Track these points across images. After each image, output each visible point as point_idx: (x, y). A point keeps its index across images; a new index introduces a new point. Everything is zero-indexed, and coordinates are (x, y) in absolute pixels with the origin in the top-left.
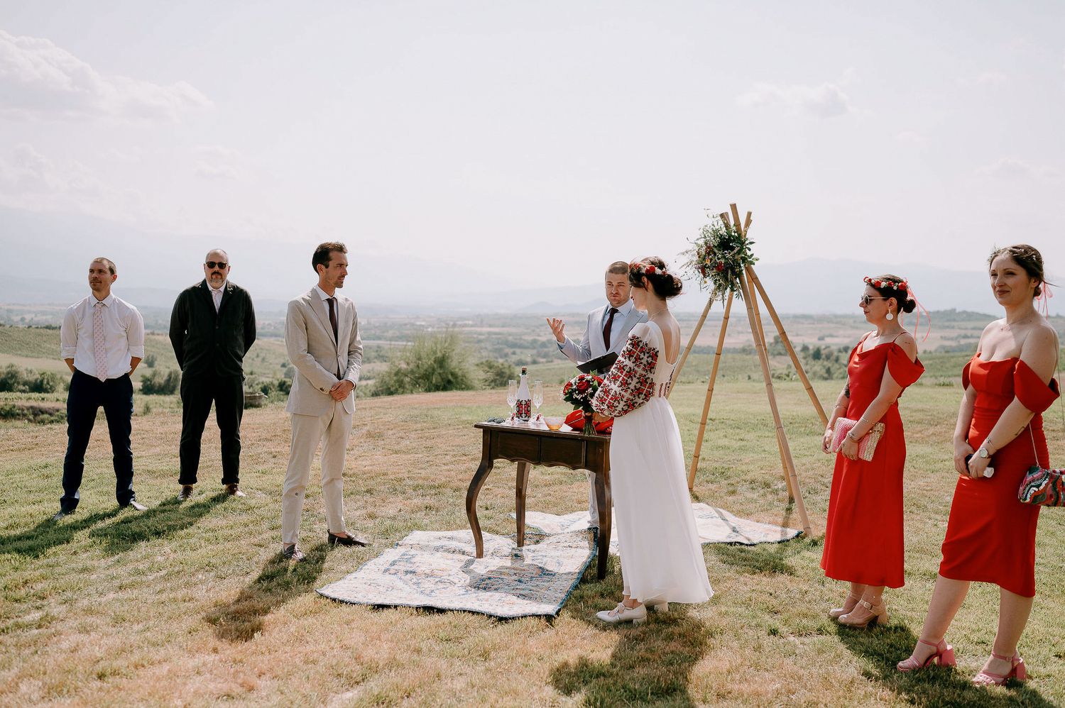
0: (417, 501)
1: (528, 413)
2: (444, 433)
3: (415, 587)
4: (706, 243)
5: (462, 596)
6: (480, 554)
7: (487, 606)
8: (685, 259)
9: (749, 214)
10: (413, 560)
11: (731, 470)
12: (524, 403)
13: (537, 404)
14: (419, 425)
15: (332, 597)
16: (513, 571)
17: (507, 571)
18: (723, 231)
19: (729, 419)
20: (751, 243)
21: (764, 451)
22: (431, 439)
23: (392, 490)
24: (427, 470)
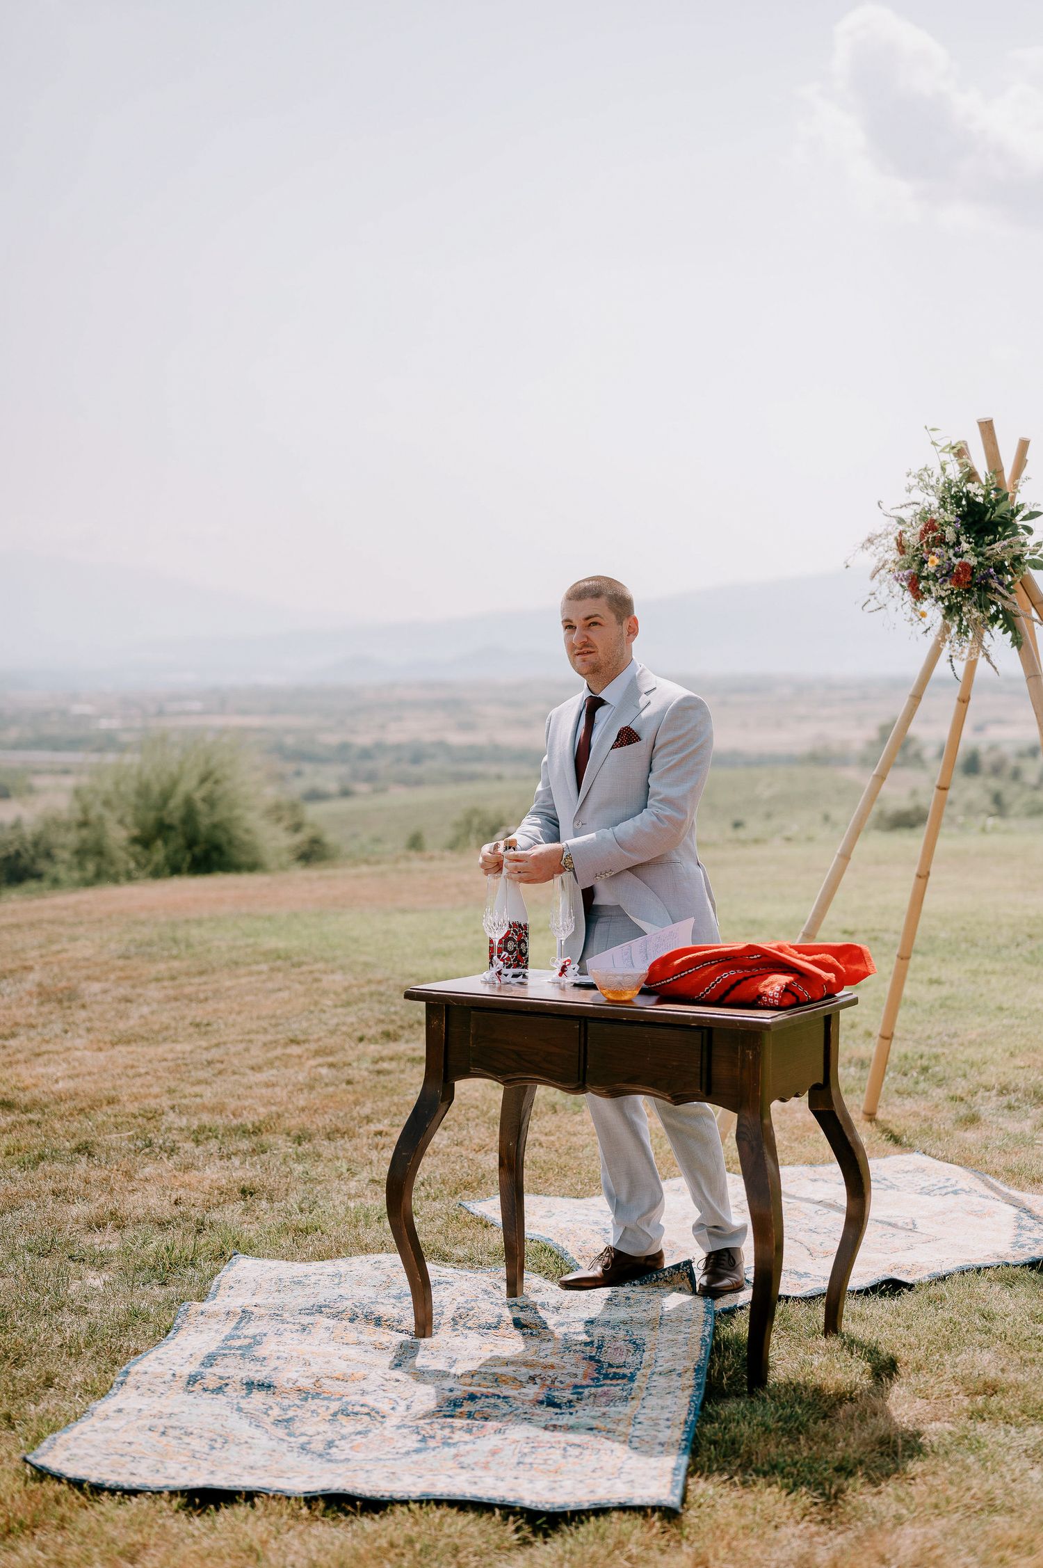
0: (215, 1174)
3: (280, 1432)
4: (923, 519)
5: (415, 1457)
6: (424, 1326)
7: (490, 1481)
8: (868, 560)
9: (1024, 445)
10: (260, 1351)
11: (943, 1061)
15: (70, 1475)
16: (524, 1370)
17: (509, 1370)
19: (886, 931)
20: (1033, 515)
21: (1001, 1009)
22: (201, 1002)
23: (140, 1144)
24: (214, 1086)
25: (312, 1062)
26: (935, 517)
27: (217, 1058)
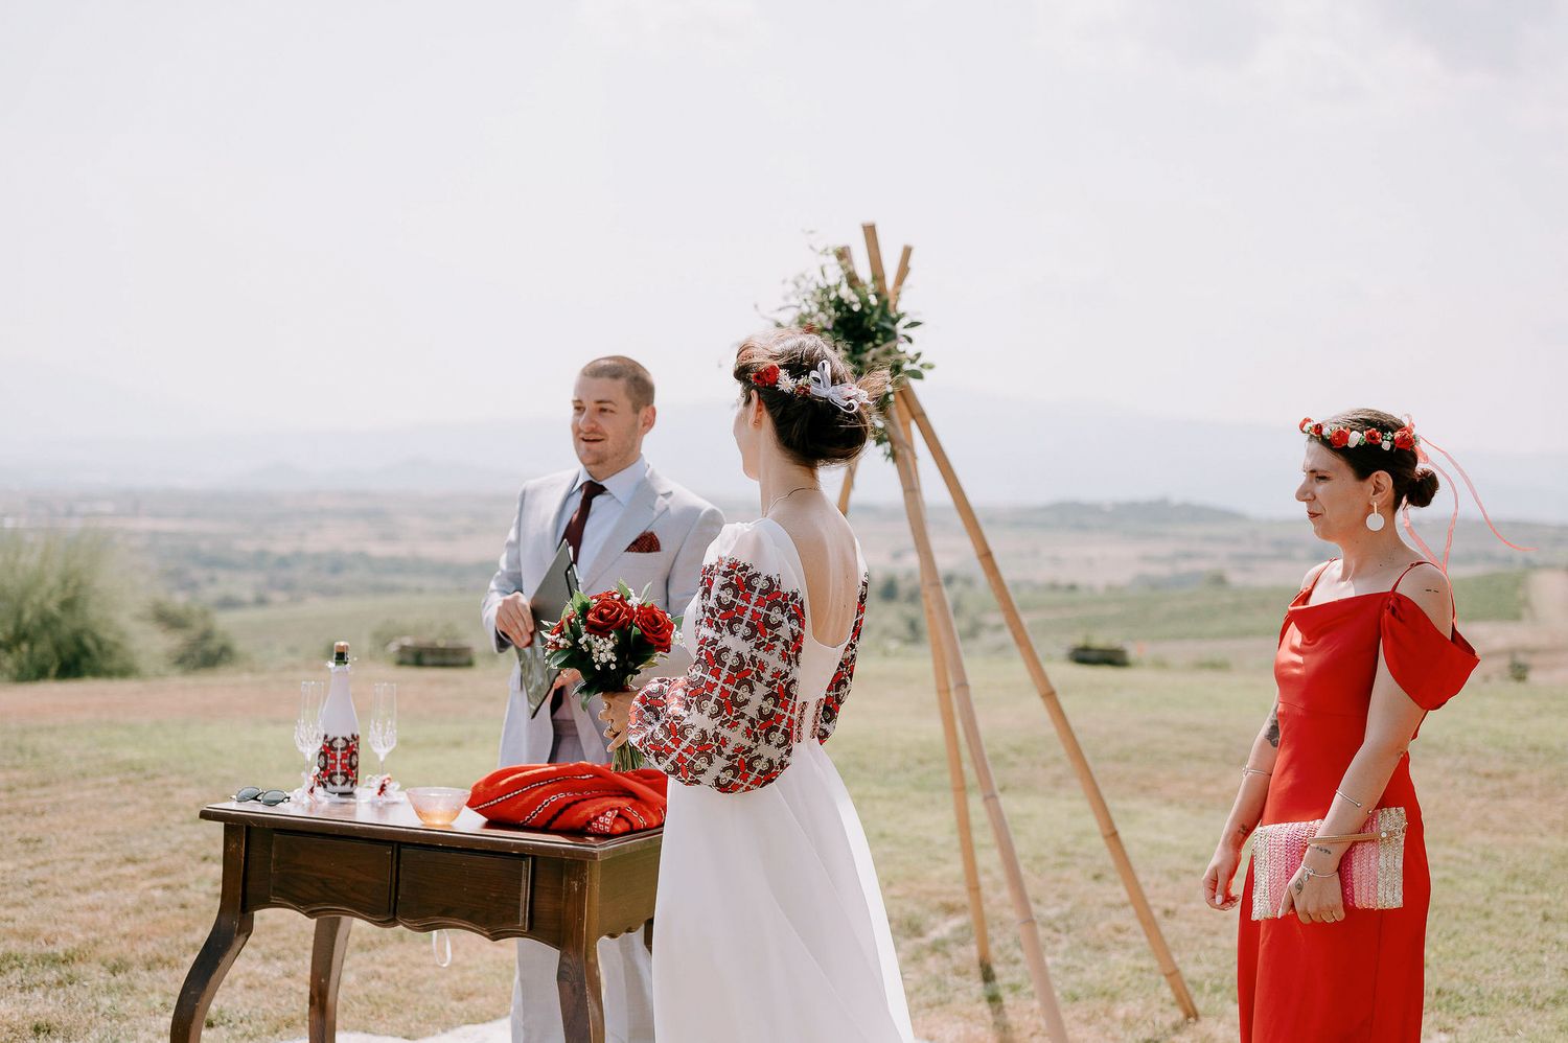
1: (351, 773)
2: (71, 796)
4: (803, 321)
9: (907, 251)
12: (340, 744)
13: (377, 747)
18: (846, 293)
20: (914, 324)
22: (35, 815)
24: (31, 908)
25: (146, 884)
26: (815, 320)
27: (41, 877)
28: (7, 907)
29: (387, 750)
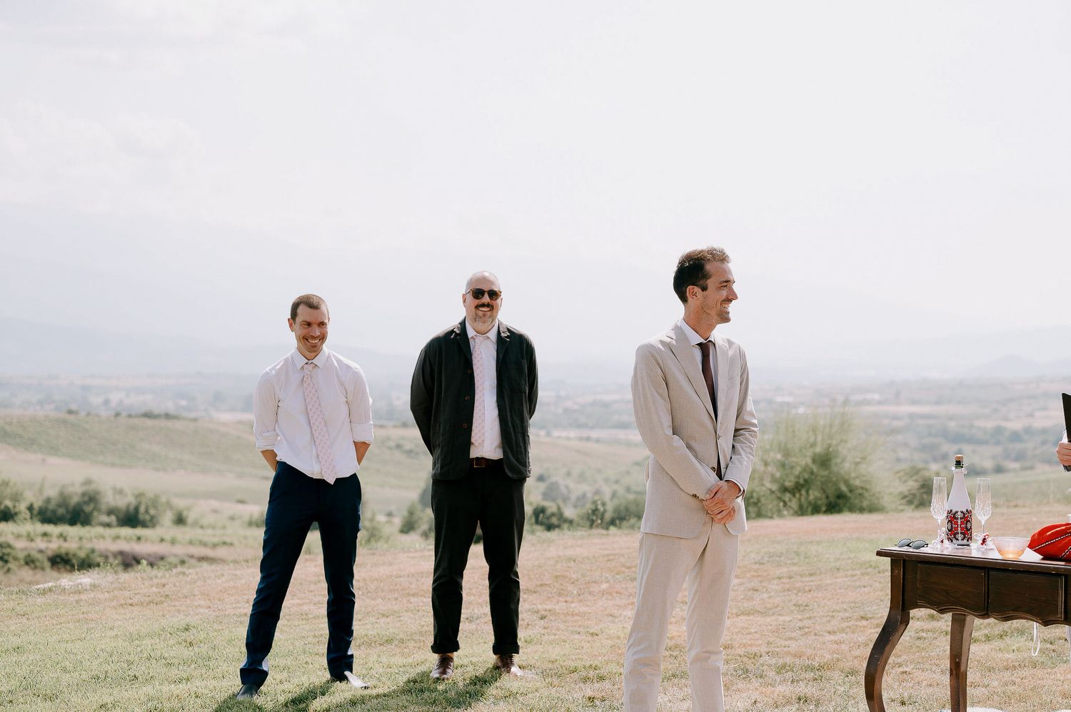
0: (784, 689)
1: (967, 534)
2: (828, 582)
12: (959, 515)
13: (981, 517)
14: (784, 570)
22: (805, 591)
23: (740, 672)
24: (799, 641)
27: (807, 626)
28: (786, 640)
29: (986, 518)
